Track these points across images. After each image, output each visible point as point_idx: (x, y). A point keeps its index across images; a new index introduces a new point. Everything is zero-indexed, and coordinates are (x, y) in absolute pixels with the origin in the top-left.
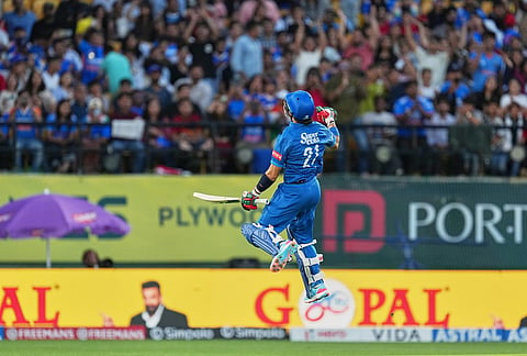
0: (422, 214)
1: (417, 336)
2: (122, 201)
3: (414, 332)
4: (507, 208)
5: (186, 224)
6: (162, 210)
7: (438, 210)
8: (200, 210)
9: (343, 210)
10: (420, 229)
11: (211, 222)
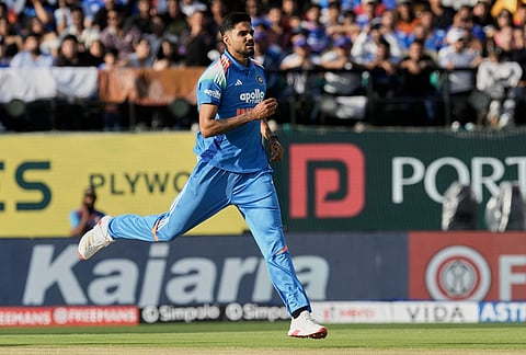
0: (408, 171)
1: (461, 315)
2: (45, 166)
3: (457, 309)
4: (510, 161)
5: (121, 193)
6: (92, 177)
7: (426, 165)
8: (138, 177)
9: (313, 167)
10: (405, 188)
11: (151, 189)
